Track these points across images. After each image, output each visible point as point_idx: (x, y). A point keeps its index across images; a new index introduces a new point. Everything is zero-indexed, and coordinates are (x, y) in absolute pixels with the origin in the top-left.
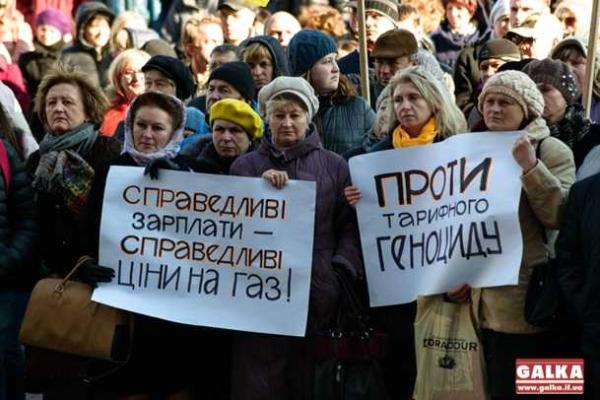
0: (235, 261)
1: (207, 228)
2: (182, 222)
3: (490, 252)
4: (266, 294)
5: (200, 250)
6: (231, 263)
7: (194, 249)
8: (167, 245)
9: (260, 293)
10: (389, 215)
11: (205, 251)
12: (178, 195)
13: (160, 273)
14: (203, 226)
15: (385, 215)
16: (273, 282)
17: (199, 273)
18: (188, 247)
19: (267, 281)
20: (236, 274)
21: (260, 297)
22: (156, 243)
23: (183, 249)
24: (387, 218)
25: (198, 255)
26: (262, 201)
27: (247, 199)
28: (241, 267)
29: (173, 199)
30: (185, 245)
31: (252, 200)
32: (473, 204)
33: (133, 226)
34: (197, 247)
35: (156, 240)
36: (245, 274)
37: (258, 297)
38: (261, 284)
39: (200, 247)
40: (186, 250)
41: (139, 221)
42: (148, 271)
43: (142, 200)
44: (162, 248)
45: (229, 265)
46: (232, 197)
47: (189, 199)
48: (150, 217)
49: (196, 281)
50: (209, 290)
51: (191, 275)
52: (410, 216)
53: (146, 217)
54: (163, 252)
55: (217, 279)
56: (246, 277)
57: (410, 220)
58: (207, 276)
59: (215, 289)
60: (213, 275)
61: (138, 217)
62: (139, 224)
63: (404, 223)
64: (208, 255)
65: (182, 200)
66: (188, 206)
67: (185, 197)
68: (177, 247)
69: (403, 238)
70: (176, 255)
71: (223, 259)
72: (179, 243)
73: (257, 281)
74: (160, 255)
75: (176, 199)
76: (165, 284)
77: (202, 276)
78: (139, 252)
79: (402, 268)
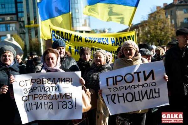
0: (57, 98)
1: (47, 89)
2: (39, 88)
3: (156, 97)
4: (68, 107)
5: (46, 96)
6: (56, 99)
7: (44, 96)
8: (36, 96)
9: (66, 107)
10: (110, 89)
11: (47, 96)
12: (37, 80)
13: (36, 105)
14: (46, 89)
15: (108, 89)
16: (70, 103)
17: (47, 103)
18: (42, 96)
19: (68, 103)
20: (58, 102)
21: (67, 108)
22: (33, 96)
23: (41, 96)
24: (109, 89)
25: (45, 98)
26: (64, 79)
27: (60, 78)
28: (59, 100)
29: (35, 82)
30: (41, 95)
31: (61, 78)
32: (150, 84)
33: (24, 93)
34: (45, 95)
35: (32, 95)
36: (61, 102)
37: (66, 109)
38: (66, 104)
39: (46, 95)
40: (42, 97)
41: (26, 91)
42: (32, 105)
43: (25, 85)
44: (35, 97)
45: (55, 100)
46: (55, 78)
47: (41, 80)
48: (29, 89)
49: (46, 106)
50: (51, 108)
51: (45, 104)
52: (117, 88)
53: (28, 89)
54: (35, 98)
55: (52, 105)
56: (62, 102)
57: (117, 89)
58: (49, 104)
59: (52, 107)
60: (51, 104)
61: (25, 90)
62: (26, 92)
63: (115, 91)
64: (48, 98)
65: (39, 81)
66: (41, 83)
67: (39, 80)
68: (39, 96)
69: (115, 95)
70: (39, 98)
71: (53, 98)
72: (39, 95)
73: (65, 103)
74: (35, 99)
75: (37, 81)
76: (38, 108)
77: (48, 104)
78: (28, 100)
79: (115, 103)
